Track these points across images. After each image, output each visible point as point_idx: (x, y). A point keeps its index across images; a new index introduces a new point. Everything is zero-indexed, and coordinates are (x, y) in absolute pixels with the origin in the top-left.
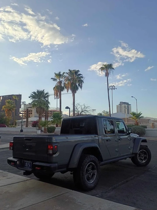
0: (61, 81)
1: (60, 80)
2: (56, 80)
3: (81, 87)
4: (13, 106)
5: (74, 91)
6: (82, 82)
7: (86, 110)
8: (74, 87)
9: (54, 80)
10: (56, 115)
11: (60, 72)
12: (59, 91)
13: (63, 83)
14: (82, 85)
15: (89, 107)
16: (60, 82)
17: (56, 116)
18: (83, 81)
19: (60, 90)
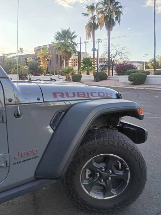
0: (95, 16)
1: (93, 15)
2: (88, 14)
3: (119, 22)
4: (47, 53)
5: (109, 27)
6: (120, 15)
7: (121, 52)
8: (110, 22)
9: (86, 15)
10: (87, 60)
11: (93, 4)
12: (91, 30)
13: (96, 18)
14: (121, 19)
15: (125, 48)
16: (93, 18)
17: (85, 62)
18: (121, 13)
19: (92, 28)
